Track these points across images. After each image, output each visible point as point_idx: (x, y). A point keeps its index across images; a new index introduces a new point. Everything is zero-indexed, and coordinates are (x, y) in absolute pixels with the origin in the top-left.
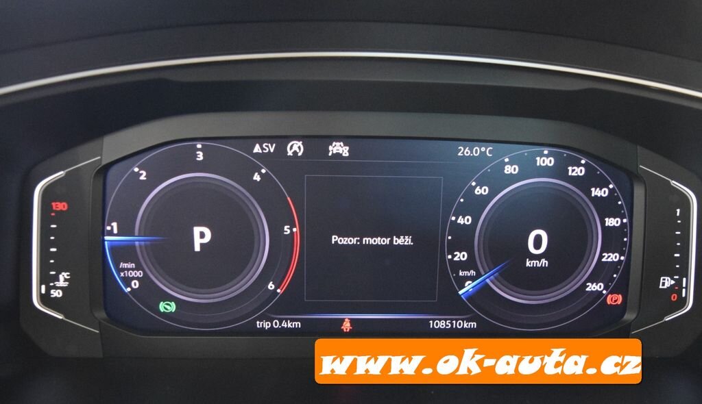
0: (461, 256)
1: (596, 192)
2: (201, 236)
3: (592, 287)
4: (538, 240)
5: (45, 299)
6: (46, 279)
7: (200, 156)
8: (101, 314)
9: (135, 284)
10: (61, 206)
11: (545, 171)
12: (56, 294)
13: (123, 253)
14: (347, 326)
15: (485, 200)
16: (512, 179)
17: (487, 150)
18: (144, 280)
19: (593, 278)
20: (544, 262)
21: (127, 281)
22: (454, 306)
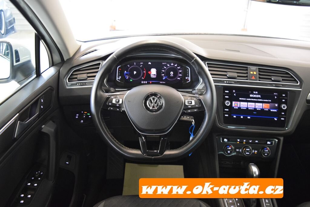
0: (163, 75)
1: (178, 68)
2: (135, 72)
3: (178, 78)
4: (172, 73)
5: (118, 79)
6: (118, 77)
7: (135, 64)
8: (124, 81)
9: (128, 78)
10: (120, 69)
11: (172, 66)
12: (119, 79)
13: (126, 74)
14: (151, 83)
15: (166, 69)
16: (169, 66)
17: (166, 63)
18: (129, 77)
19: (178, 77)
20: (173, 76)
21: (127, 77)
22: (163, 81)
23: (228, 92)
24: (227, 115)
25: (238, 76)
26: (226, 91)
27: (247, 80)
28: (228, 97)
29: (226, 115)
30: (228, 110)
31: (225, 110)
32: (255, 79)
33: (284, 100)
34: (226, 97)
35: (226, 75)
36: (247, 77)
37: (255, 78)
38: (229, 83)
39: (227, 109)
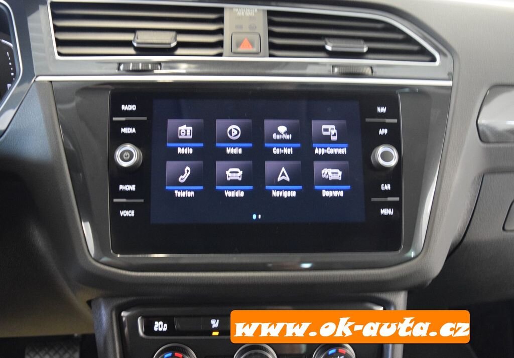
23: (133, 107)
24: (131, 213)
25: (181, 45)
26: (124, 107)
27: (220, 55)
28: (133, 131)
29: (124, 213)
30: (133, 188)
31: (121, 187)
32: (254, 50)
33: (383, 131)
34: (125, 130)
35: (128, 44)
36: (220, 44)
37: (252, 44)
38: (136, 72)
39: (131, 184)
